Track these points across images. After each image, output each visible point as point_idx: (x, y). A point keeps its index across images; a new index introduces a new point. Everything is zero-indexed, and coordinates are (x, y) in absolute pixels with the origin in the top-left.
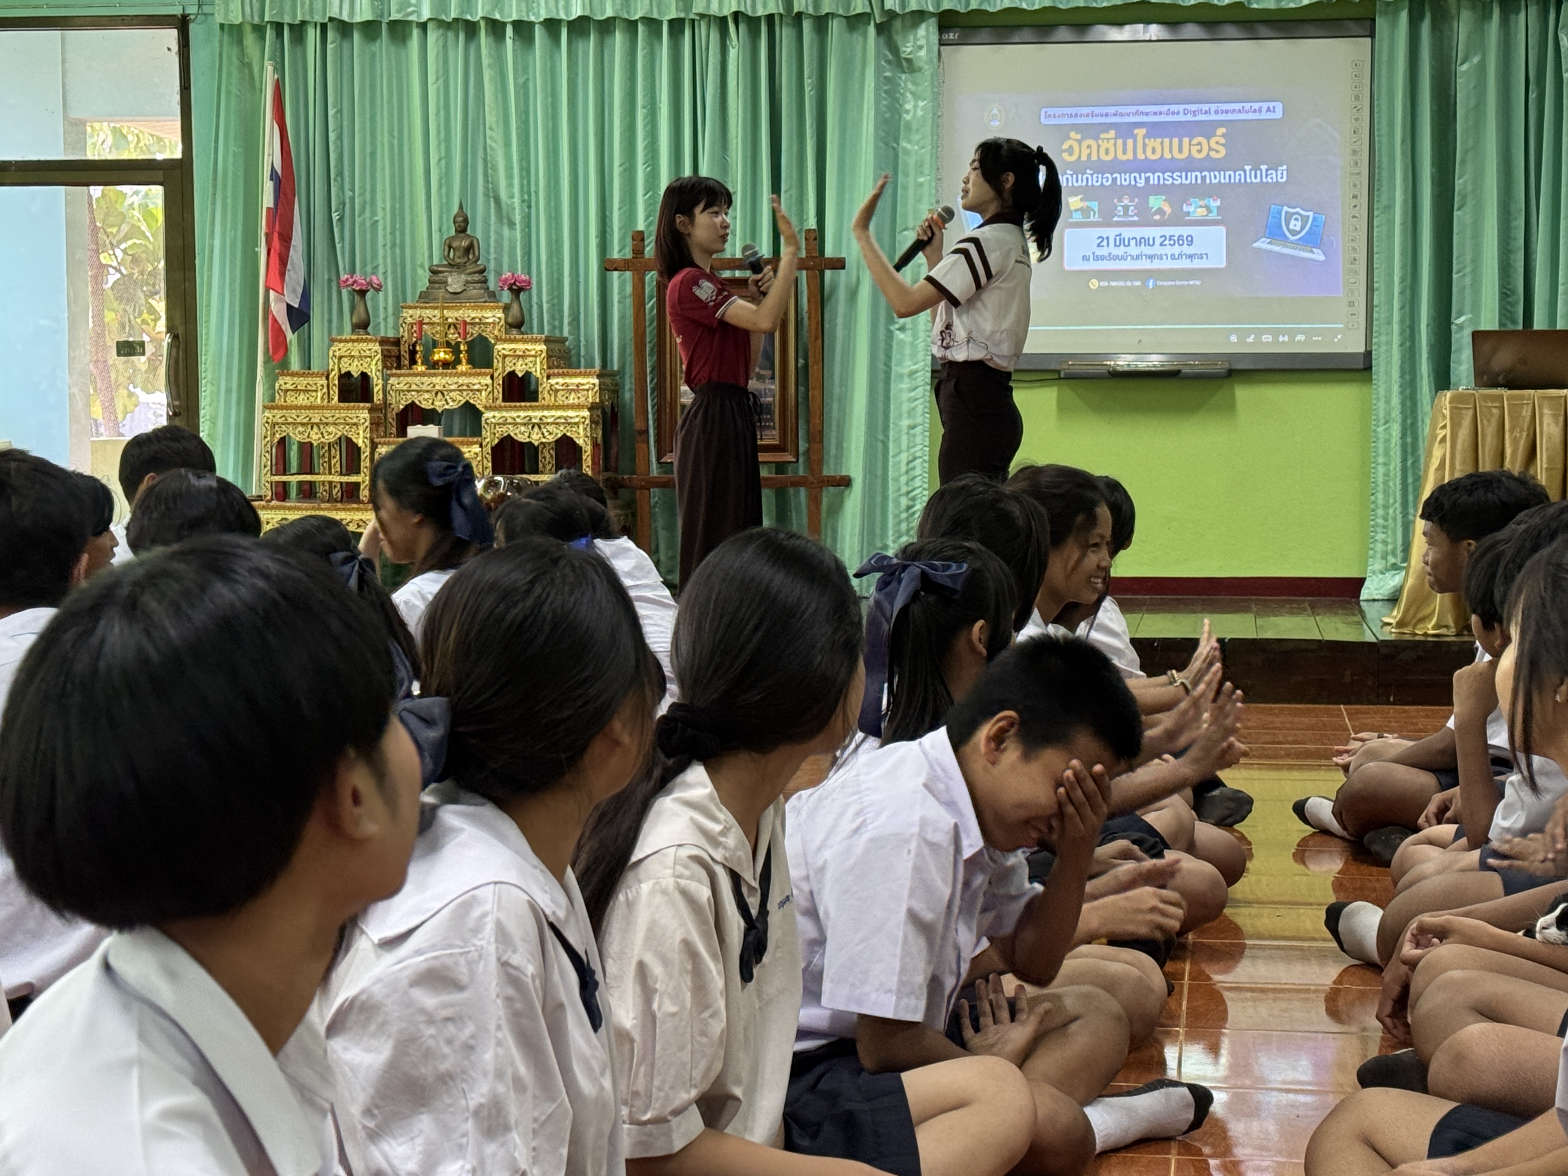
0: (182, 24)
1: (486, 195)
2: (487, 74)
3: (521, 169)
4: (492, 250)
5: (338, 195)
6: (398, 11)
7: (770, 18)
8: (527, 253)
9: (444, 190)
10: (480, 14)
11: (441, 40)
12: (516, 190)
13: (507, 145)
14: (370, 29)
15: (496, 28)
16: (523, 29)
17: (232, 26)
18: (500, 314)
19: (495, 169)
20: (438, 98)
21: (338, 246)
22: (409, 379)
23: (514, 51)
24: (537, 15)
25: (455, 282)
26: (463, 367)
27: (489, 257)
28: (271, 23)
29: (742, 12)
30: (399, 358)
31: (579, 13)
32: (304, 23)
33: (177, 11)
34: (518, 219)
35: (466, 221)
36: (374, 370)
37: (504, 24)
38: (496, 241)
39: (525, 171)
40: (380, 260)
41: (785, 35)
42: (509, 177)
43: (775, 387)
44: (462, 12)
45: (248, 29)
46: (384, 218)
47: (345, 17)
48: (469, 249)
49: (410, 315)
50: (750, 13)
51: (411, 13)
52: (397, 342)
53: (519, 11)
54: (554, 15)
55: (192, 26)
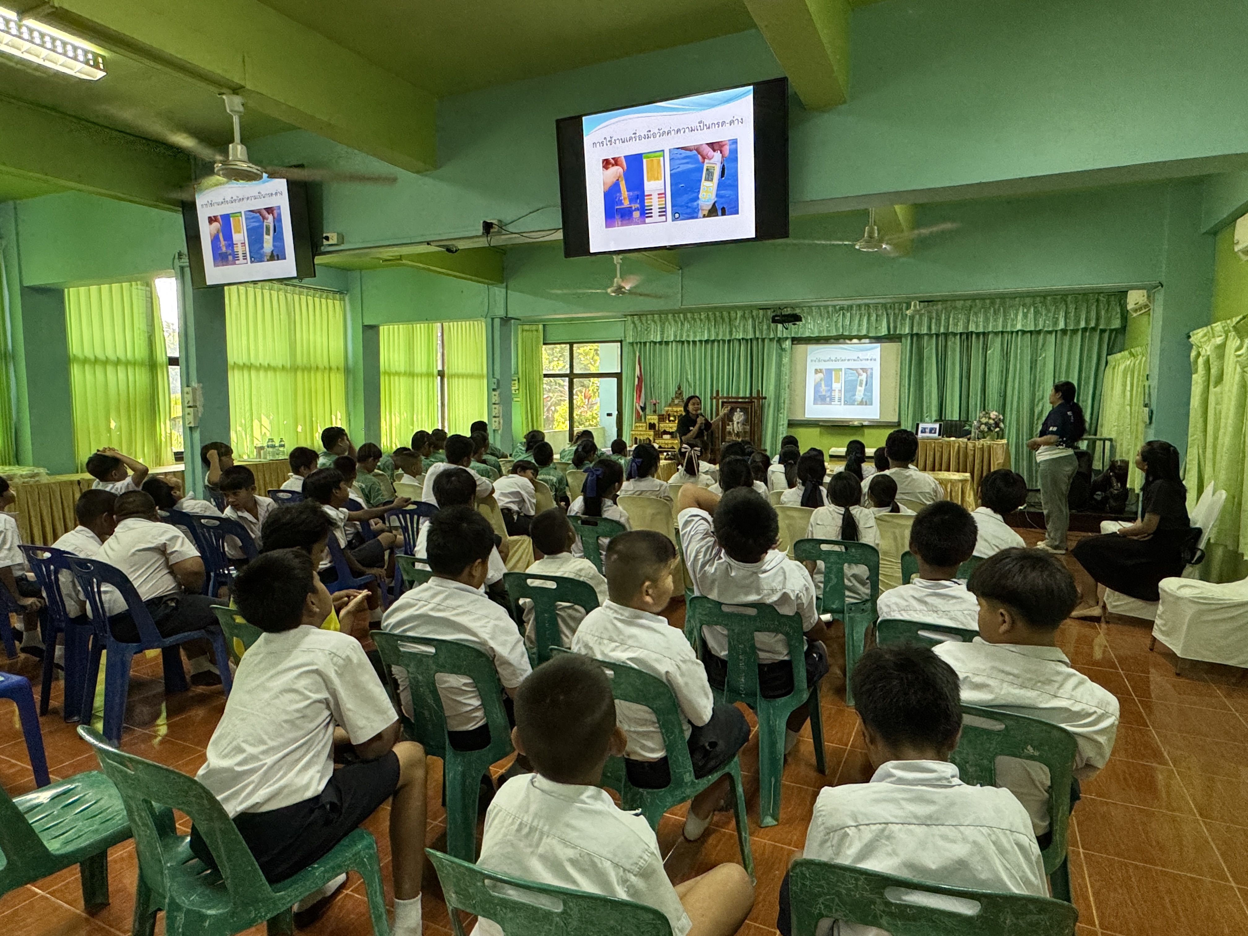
0: (621, 342)
1: (685, 380)
2: (686, 353)
3: (693, 375)
5: (652, 381)
6: (666, 339)
7: (751, 339)
9: (676, 382)
10: (684, 339)
11: (676, 345)
12: (692, 380)
13: (690, 369)
14: (660, 343)
15: (688, 342)
16: (694, 342)
17: (631, 342)
19: (687, 375)
20: (675, 357)
21: (652, 392)
22: (664, 424)
23: (692, 347)
24: (697, 339)
25: (676, 401)
28: (639, 342)
29: (744, 338)
30: (663, 418)
31: (707, 339)
32: (646, 342)
33: (620, 339)
36: (656, 422)
37: (690, 341)
39: (695, 375)
41: (755, 343)
43: (748, 427)
44: (680, 339)
45: (634, 343)
46: (663, 386)
47: (655, 340)
48: (681, 393)
49: (666, 409)
50: (746, 338)
51: (669, 339)
52: (663, 415)
53: (693, 338)
54: (701, 339)
55: (623, 343)
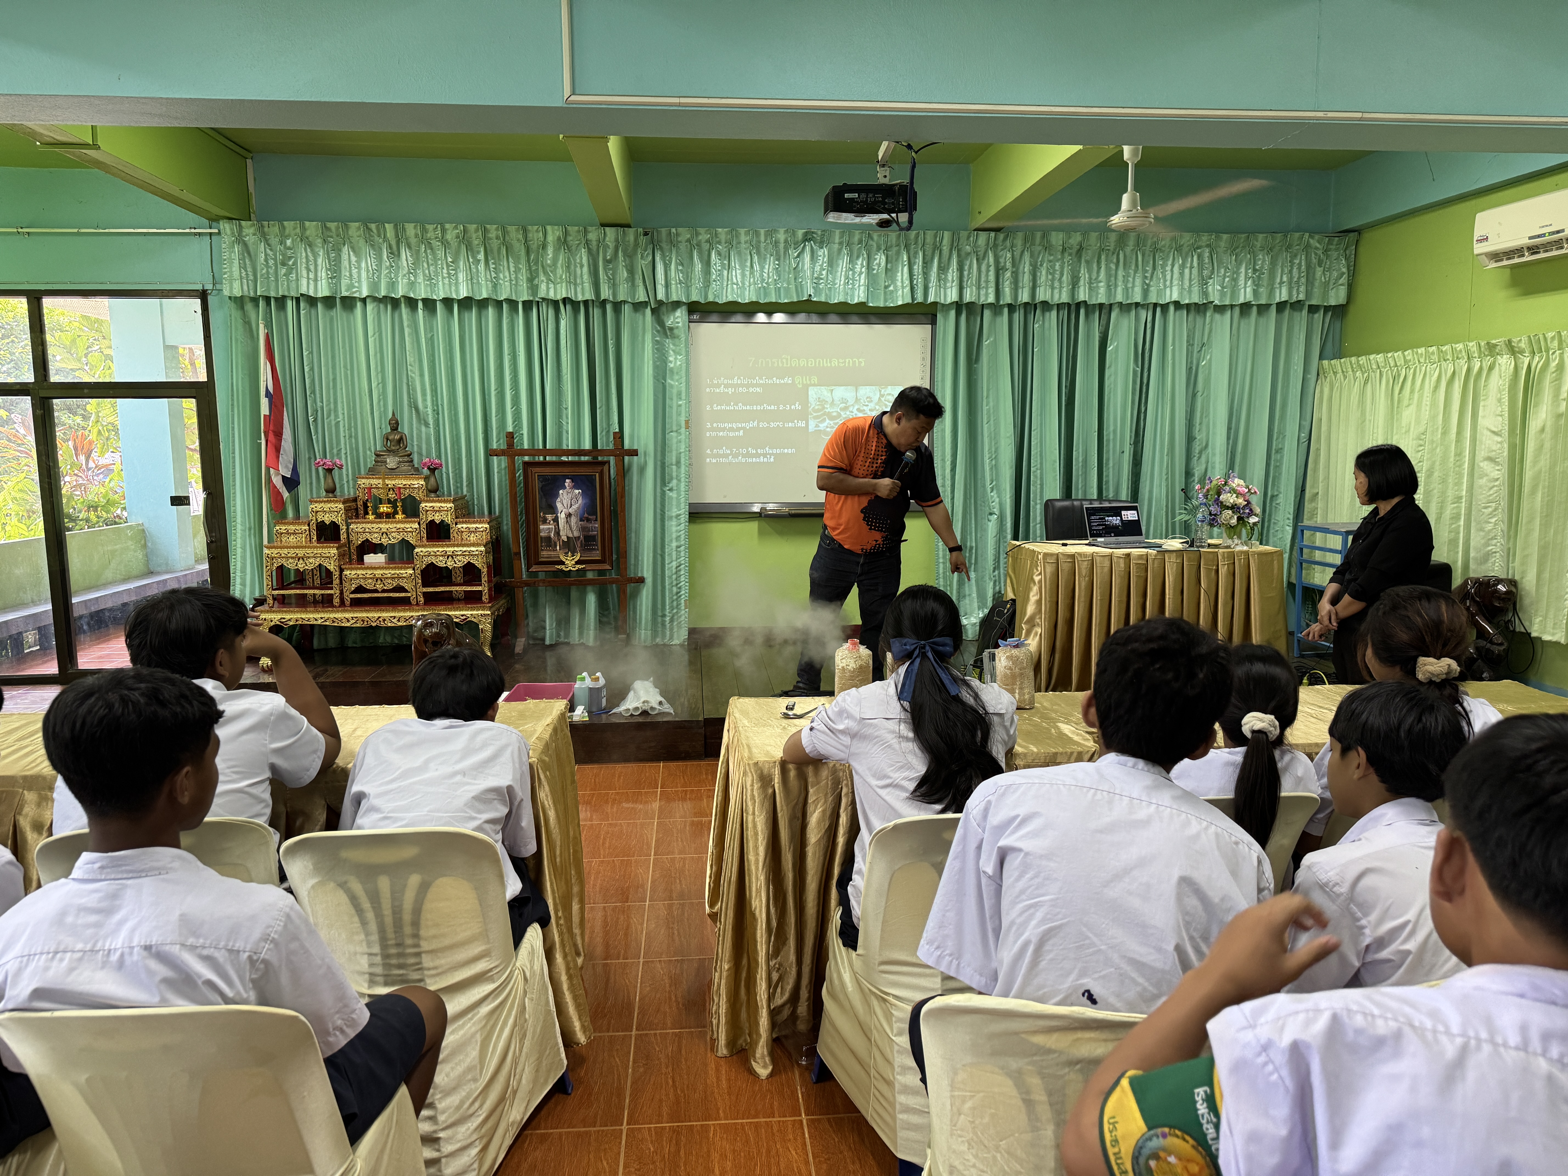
0: (203, 296)
1: (410, 406)
2: (407, 331)
3: (432, 391)
4: (415, 439)
5: (312, 406)
6: (347, 291)
7: (586, 302)
8: (438, 442)
9: (382, 403)
10: (401, 294)
11: (376, 309)
12: (429, 403)
13: (422, 375)
14: (329, 302)
15: (412, 303)
16: (429, 304)
17: (236, 298)
18: (422, 482)
19: (414, 390)
20: (375, 346)
21: (314, 437)
22: (364, 525)
23: (424, 317)
24: (438, 295)
26: (400, 516)
27: (413, 446)
28: (262, 296)
29: (568, 298)
30: (357, 509)
31: (465, 295)
32: (284, 297)
33: (199, 287)
34: (431, 421)
35: (397, 423)
36: (339, 520)
37: (417, 300)
38: (417, 434)
39: (434, 391)
40: (343, 446)
41: (595, 313)
42: (424, 394)
43: (595, 526)
44: (389, 292)
45: (247, 300)
46: (344, 420)
47: (311, 294)
48: (400, 440)
49: (364, 482)
50: (574, 299)
51: (355, 292)
52: (355, 500)
53: (426, 292)
54: (448, 296)
55: (209, 298)
